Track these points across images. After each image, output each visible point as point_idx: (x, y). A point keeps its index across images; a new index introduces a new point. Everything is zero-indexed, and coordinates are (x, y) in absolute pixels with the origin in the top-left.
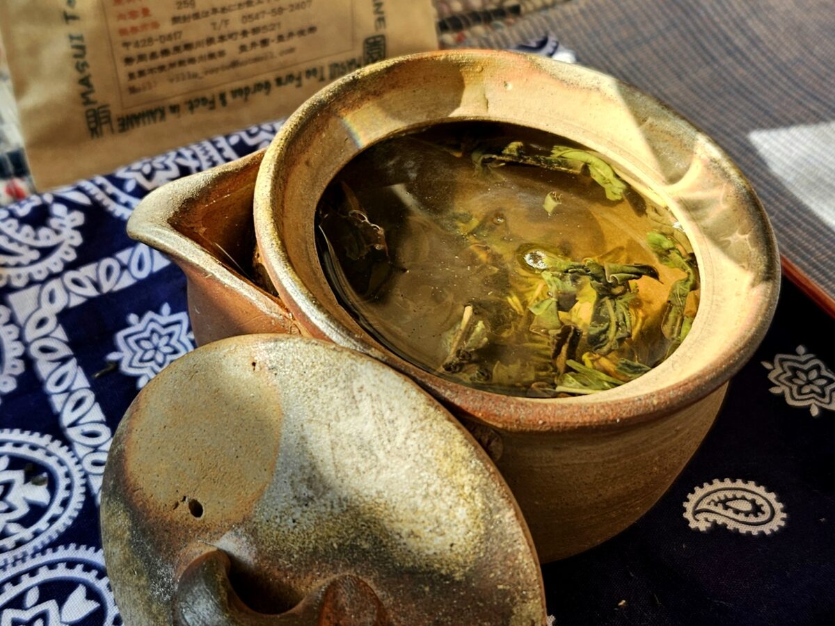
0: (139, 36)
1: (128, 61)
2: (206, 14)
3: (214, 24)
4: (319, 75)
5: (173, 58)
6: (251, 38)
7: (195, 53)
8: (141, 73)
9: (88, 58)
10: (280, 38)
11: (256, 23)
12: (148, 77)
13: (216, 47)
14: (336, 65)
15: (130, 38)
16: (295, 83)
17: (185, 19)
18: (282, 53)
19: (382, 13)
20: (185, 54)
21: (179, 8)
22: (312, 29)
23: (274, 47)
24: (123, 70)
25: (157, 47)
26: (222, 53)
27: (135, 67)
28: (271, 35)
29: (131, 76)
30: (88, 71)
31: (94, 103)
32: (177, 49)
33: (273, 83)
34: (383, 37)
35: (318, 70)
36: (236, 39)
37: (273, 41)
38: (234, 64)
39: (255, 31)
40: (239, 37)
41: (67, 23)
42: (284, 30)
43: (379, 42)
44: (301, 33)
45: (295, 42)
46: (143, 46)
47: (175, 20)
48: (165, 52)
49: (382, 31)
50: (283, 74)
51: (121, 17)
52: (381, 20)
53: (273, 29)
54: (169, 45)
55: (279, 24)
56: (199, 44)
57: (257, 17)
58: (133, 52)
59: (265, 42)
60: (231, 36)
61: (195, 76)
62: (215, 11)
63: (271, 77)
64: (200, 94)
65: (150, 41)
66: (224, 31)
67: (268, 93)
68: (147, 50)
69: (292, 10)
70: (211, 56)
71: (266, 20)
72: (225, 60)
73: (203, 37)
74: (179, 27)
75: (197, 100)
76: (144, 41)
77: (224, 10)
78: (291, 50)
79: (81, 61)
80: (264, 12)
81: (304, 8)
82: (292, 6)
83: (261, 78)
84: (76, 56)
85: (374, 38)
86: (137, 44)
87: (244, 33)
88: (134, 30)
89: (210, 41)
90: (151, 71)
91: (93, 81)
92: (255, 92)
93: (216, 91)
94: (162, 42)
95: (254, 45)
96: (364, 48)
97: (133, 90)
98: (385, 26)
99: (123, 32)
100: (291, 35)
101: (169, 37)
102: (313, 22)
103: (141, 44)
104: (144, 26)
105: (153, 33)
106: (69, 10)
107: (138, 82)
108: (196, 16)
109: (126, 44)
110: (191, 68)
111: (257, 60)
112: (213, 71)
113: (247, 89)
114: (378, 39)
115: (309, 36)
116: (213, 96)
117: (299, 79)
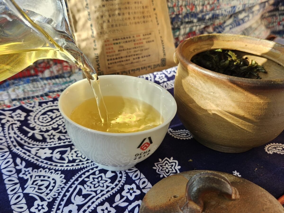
0: (111, 54)
1: (108, 60)
2: (126, 50)
3: (127, 52)
4: (151, 67)
5: (118, 60)
6: (135, 57)
7: (123, 59)
8: (111, 64)
9: (99, 59)
10: (142, 57)
11: (137, 53)
12: (113, 65)
13: (128, 58)
14: (154, 65)
15: (109, 54)
16: (145, 69)
17: (121, 50)
18: (143, 61)
19: (165, 53)
20: (121, 60)
21: (120, 48)
22: (149, 55)
23: (141, 59)
24: (107, 63)
25: (115, 57)
26: (129, 60)
27: (110, 62)
28: (140, 56)
29: (109, 64)
30: (99, 62)
31: (100, 70)
32: (119, 58)
33: (141, 69)
34: (165, 59)
35: (151, 66)
36: (132, 57)
37: (140, 58)
38: (132, 63)
39: (137, 55)
40: (133, 56)
41: (94, 50)
42: (143, 55)
43: (164, 60)
44: (147, 56)
45: (145, 58)
46: (112, 57)
47: (119, 51)
48: (116, 59)
49: (165, 57)
50: (143, 66)
51: (107, 49)
52: (165, 55)
53: (140, 55)
54: (118, 57)
55: (142, 54)
56: (124, 57)
57: (137, 51)
58: (109, 58)
59: (139, 58)
60: (131, 55)
61: (123, 65)
62: (128, 49)
63: (140, 67)
64: (124, 70)
65: (113, 55)
66: (130, 54)
67: (139, 71)
68: (112, 58)
69: (145, 50)
70: (127, 60)
71: (139, 52)
72: (130, 62)
73: (125, 55)
74: (120, 52)
75: (123, 72)
76: (112, 55)
77: (130, 49)
78: (145, 60)
79: (97, 60)
80: (138, 50)
81: (147, 50)
82: (145, 49)
83: (138, 67)
84: (96, 58)
85: (163, 59)
86: (110, 56)
87: (134, 55)
88: (110, 52)
89: (127, 57)
90: (113, 63)
91: (100, 65)
92: (136, 71)
93: (128, 69)
94: (116, 56)
95: (136, 58)
96: (161, 61)
97: (109, 68)
98: (165, 56)
99: (107, 53)
100: (145, 56)
101: (117, 55)
102: (150, 54)
103: (111, 56)
104: (112, 52)
105: (114, 54)
106: (95, 47)
107: (110, 66)
108: (124, 50)
109: (108, 56)
110: (122, 63)
111: (137, 62)
112: (127, 64)
113: (135, 69)
114: (164, 59)
115: (149, 57)
116: (127, 71)
117: (146, 68)
